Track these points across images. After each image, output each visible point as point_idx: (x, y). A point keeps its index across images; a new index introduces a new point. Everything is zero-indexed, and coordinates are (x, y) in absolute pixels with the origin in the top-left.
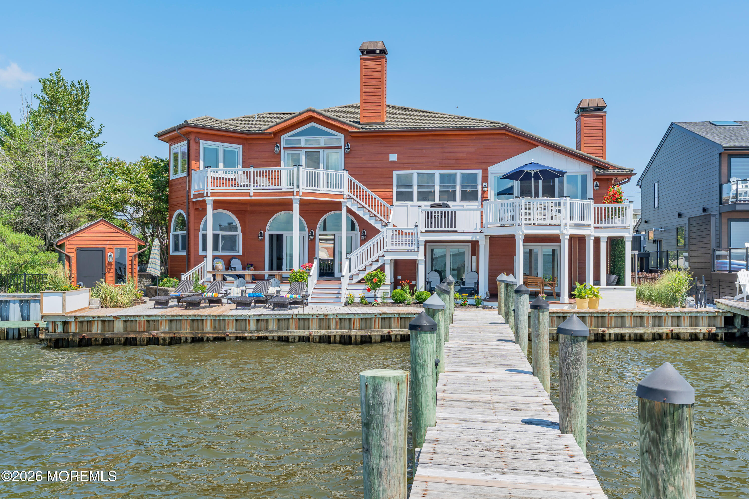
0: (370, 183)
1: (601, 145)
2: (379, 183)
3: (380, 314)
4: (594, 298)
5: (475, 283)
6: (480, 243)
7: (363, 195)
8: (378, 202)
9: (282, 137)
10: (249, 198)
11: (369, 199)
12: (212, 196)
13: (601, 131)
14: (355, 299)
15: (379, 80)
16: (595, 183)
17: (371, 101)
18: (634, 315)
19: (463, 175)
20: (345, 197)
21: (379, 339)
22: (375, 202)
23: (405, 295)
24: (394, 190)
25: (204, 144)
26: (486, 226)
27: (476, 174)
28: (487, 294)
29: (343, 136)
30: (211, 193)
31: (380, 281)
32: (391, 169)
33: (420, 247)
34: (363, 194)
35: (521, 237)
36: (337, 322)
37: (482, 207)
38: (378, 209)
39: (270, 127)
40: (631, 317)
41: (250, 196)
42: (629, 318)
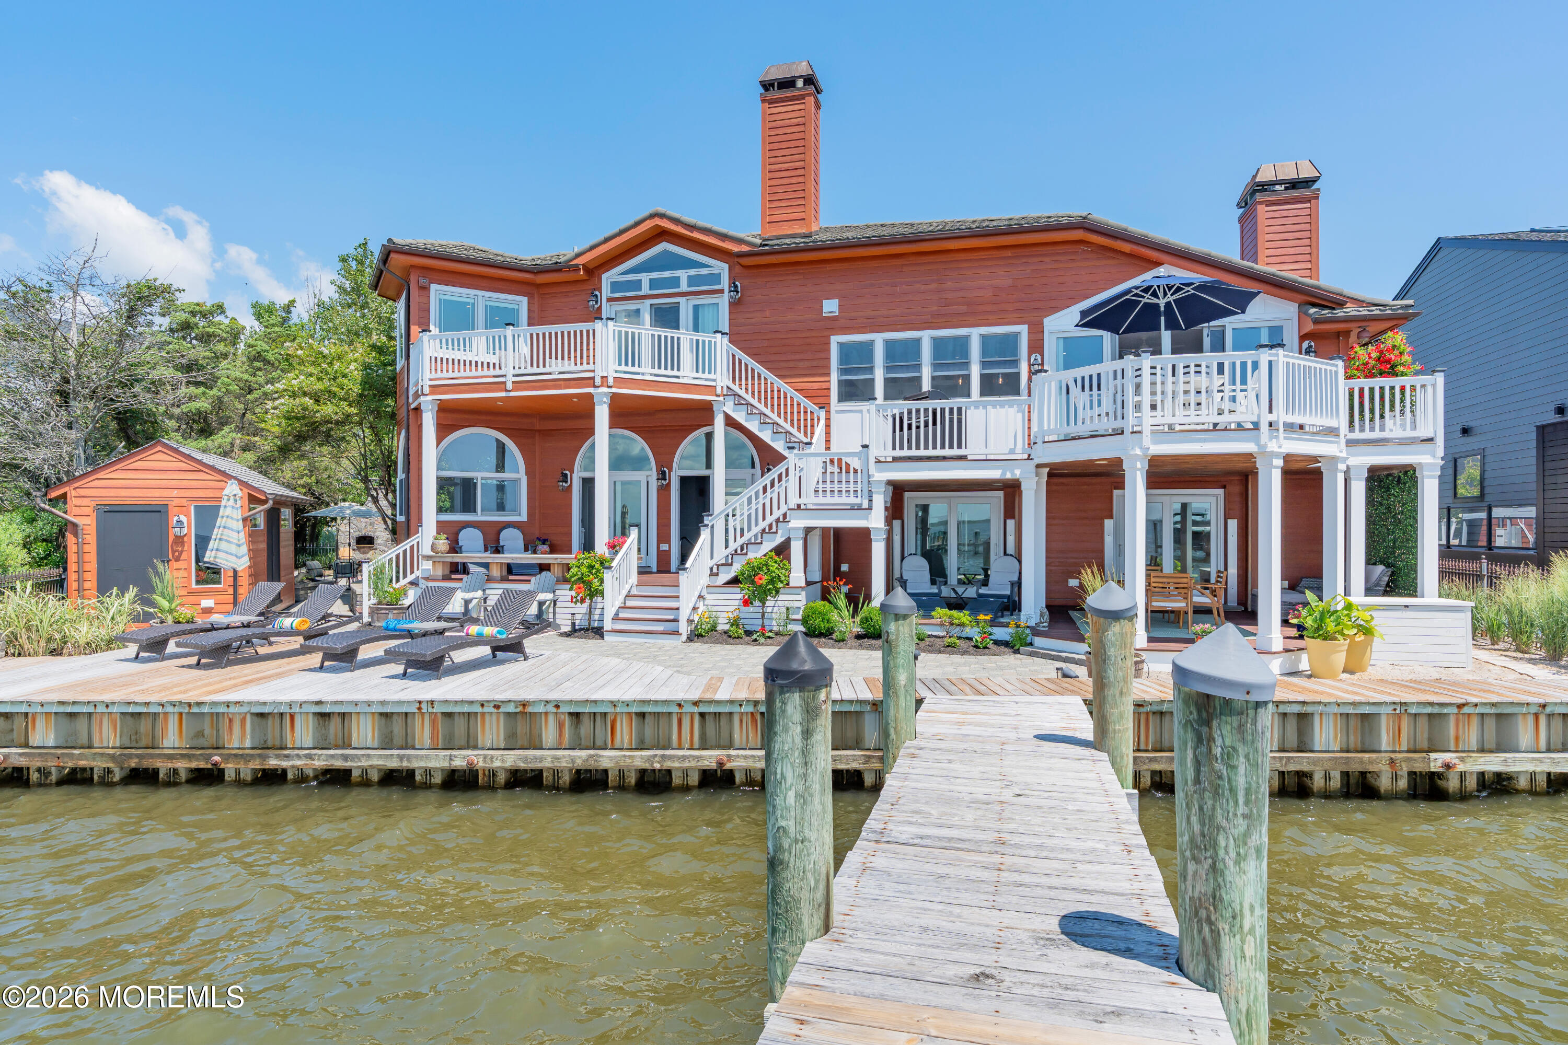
0: (783, 364)
1: (1308, 265)
2: (801, 364)
3: (696, 703)
4: (1359, 638)
5: (1012, 584)
6: (1023, 487)
7: (766, 392)
8: (799, 404)
9: (604, 276)
10: (503, 394)
11: (779, 398)
12: (431, 393)
13: (1307, 234)
14: (721, 621)
15: (801, 143)
16: (1305, 344)
17: (785, 189)
18: (1548, 710)
19: (984, 338)
20: (719, 391)
21: (694, 779)
22: (792, 405)
23: (834, 616)
24: (834, 378)
25: (438, 293)
26: (1039, 441)
27: (1016, 335)
28: (1042, 615)
29: (726, 266)
30: (430, 386)
31: (772, 581)
32: (825, 334)
33: (875, 497)
34: (766, 388)
35: (1139, 465)
36: (561, 726)
37: (1029, 396)
38: (799, 420)
39: (578, 255)
40: (1537, 716)
41: (506, 391)
42: (1531, 720)
